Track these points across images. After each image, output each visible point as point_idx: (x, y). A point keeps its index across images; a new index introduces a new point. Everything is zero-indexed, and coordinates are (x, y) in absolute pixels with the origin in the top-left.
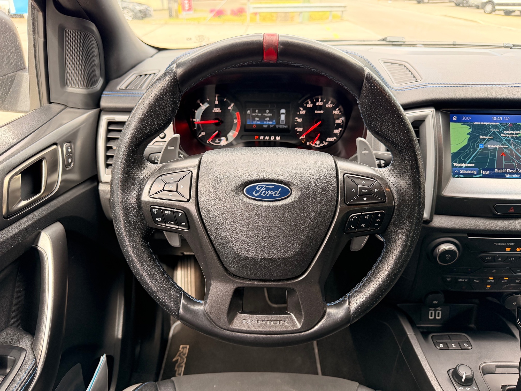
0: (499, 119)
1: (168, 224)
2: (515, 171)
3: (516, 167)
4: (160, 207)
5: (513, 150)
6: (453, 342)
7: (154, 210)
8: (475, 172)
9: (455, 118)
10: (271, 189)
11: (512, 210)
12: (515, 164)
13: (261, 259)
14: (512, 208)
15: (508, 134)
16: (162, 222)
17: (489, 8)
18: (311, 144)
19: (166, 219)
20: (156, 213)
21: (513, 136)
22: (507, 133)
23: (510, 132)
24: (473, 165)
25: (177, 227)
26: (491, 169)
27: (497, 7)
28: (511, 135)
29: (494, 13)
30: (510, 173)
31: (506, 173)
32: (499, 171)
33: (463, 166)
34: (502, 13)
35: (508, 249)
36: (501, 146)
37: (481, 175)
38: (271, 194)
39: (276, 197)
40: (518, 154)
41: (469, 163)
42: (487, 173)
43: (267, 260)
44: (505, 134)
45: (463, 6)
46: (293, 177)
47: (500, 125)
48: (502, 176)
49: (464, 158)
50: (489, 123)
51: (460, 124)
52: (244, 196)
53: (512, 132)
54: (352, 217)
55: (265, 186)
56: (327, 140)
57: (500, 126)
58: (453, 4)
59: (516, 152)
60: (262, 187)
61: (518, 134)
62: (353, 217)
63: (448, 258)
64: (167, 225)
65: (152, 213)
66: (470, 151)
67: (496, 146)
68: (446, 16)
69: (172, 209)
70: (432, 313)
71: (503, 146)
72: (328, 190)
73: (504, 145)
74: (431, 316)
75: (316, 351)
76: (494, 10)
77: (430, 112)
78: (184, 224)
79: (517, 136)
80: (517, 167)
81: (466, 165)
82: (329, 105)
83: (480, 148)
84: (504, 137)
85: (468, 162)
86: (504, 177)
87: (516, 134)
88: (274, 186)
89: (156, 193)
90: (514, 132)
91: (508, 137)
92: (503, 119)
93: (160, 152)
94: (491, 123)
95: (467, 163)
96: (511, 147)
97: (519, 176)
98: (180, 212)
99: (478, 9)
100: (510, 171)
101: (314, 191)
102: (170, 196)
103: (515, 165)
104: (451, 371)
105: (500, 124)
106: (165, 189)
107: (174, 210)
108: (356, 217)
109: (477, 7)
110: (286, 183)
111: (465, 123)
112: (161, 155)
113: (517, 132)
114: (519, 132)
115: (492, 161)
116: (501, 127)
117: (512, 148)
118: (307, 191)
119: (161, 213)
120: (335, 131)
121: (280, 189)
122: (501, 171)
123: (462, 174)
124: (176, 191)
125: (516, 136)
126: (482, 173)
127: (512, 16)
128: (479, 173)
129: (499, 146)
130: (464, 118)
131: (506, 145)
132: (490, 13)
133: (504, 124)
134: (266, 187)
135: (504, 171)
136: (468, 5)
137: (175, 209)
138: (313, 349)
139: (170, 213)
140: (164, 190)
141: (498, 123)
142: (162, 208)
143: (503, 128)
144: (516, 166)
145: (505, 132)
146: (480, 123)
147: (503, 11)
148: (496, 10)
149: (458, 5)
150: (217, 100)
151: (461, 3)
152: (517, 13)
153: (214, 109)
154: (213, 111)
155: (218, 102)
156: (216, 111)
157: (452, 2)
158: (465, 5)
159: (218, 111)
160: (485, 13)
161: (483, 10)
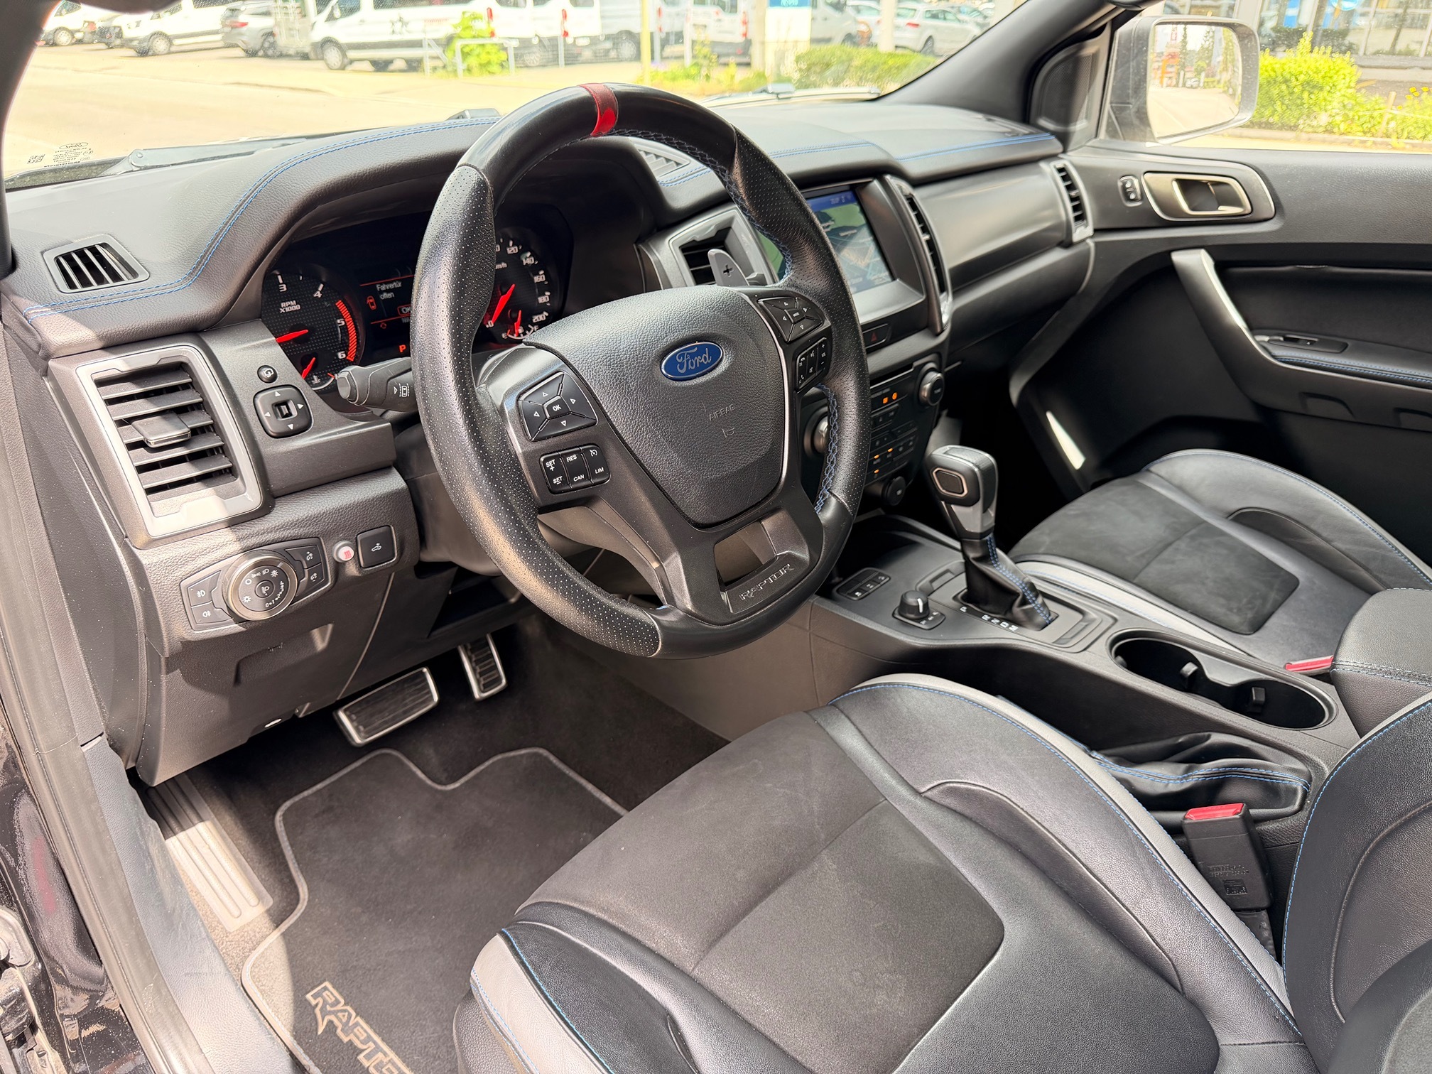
6: (867, 583)
10: (696, 354)
14: (874, 334)
17: (333, 55)
18: (510, 336)
20: (552, 468)
27: (352, 54)
29: (350, 67)
34: (367, 66)
38: (700, 362)
55: (686, 352)
56: (534, 321)
58: (238, 52)
60: (683, 355)
75: (607, 800)
76: (348, 60)
82: (512, 250)
88: (696, 348)
99: (308, 61)
104: (896, 612)
109: (305, 57)
110: (708, 337)
120: (542, 300)
121: (706, 350)
127: (392, 71)
132: (343, 68)
136: (278, 53)
138: (600, 802)
147: (369, 63)
148: (351, 62)
149: (252, 54)
150: (281, 281)
151: (257, 48)
152: (399, 64)
153: (283, 305)
154: (282, 310)
155: (284, 286)
156: (287, 310)
157: (235, 46)
158: (270, 52)
159: (292, 309)
160: (330, 69)
161: (323, 63)
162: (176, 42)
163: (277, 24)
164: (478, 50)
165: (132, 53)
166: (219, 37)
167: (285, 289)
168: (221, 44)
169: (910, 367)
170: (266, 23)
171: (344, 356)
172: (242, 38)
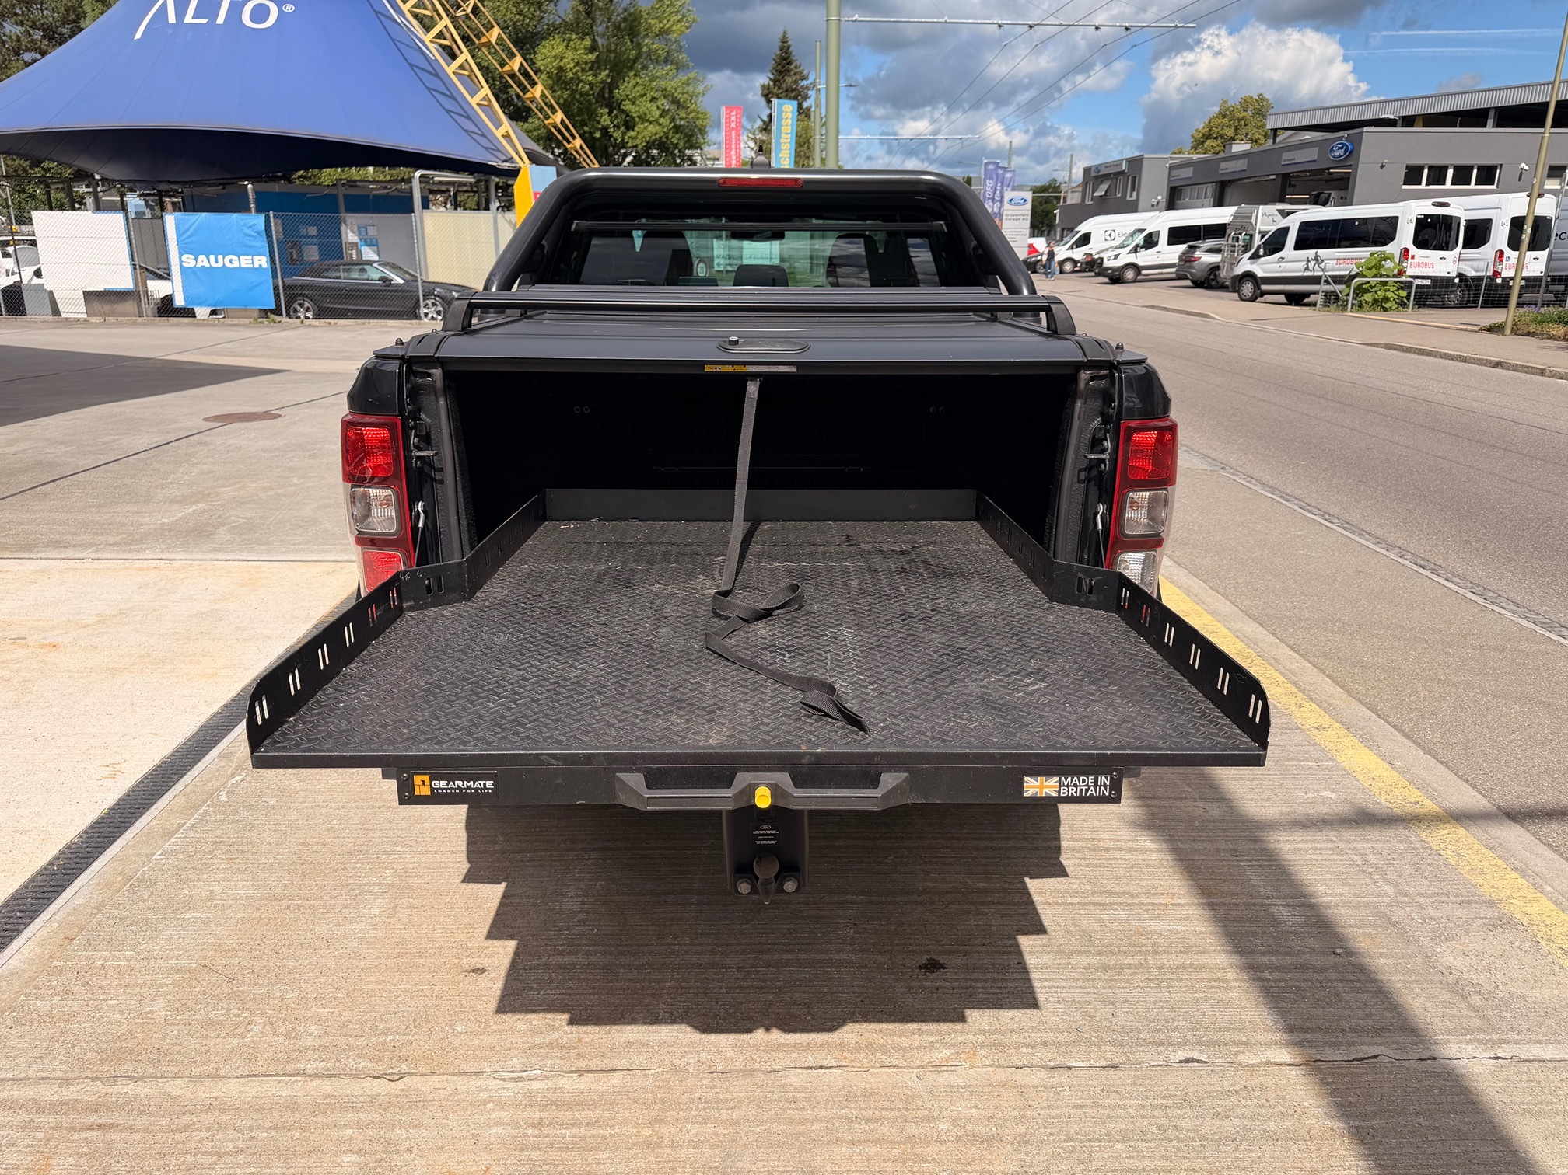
17: (1248, 288)
27: (1264, 287)
29: (1260, 299)
34: (1282, 298)
45: (1205, 287)
58: (1188, 283)
76: (1259, 293)
99: (1225, 292)
109: (1228, 288)
127: (1308, 304)
132: (1253, 299)
147: (1283, 296)
148: (1263, 294)
151: (1203, 280)
152: (1317, 298)
157: (1185, 278)
160: (1242, 299)
161: (1237, 294)
162: (1144, 272)
163: (1223, 261)
164: (1378, 287)
165: (1106, 280)
166: (1174, 270)
168: (1174, 276)
170: (1215, 258)
172: (1193, 271)
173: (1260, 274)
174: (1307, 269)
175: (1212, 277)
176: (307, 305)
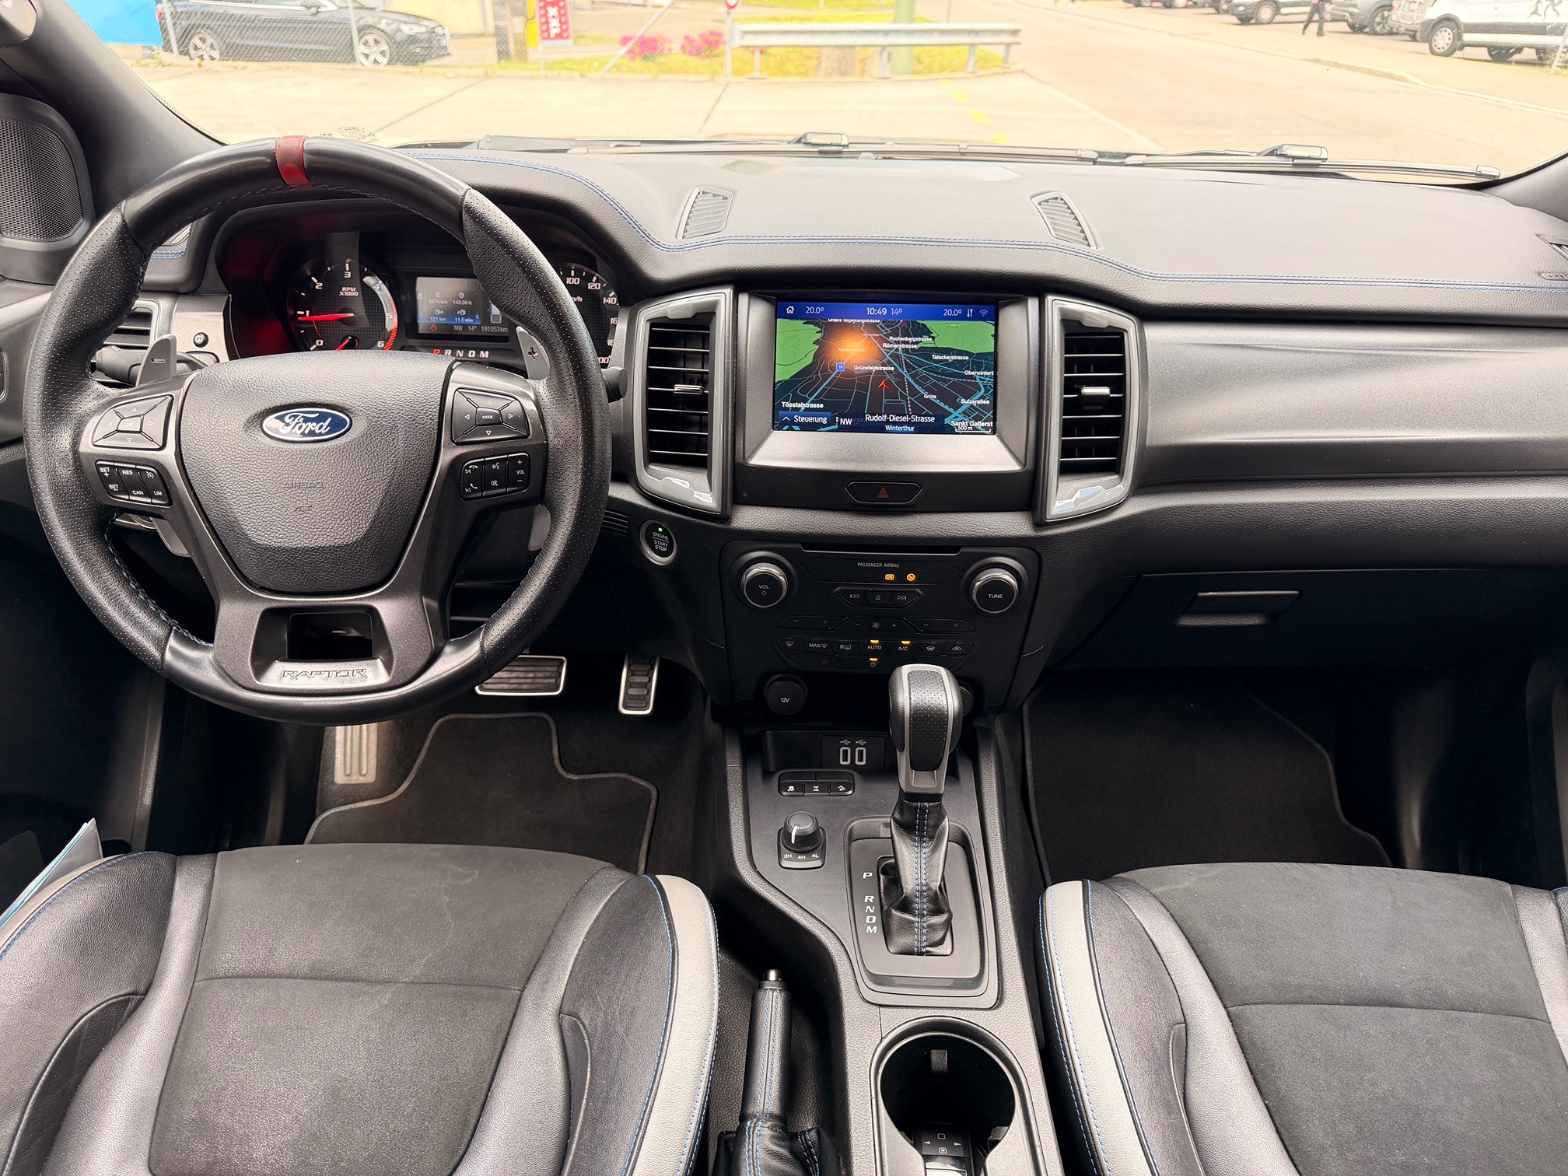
0: (880, 313)
1: (133, 495)
2: (905, 419)
3: (908, 410)
4: (112, 464)
5: (904, 376)
7: (103, 470)
8: (824, 421)
9: (790, 310)
10: (312, 420)
11: (883, 494)
12: (907, 404)
13: (296, 549)
14: (883, 490)
15: (897, 342)
16: (120, 492)
17: (1443, 39)
19: (127, 487)
20: (107, 475)
21: (907, 346)
22: (895, 342)
23: (902, 339)
24: (822, 406)
25: (149, 500)
26: (857, 414)
27: (1468, 37)
28: (904, 346)
29: (1458, 53)
30: (894, 423)
31: (888, 422)
32: (874, 418)
33: (800, 408)
35: (890, 577)
36: (881, 368)
37: (836, 427)
38: (313, 429)
39: (321, 434)
40: (914, 384)
41: (812, 402)
42: (849, 422)
43: (308, 550)
44: (891, 343)
45: (1374, 33)
46: (355, 397)
47: (881, 324)
48: (879, 428)
49: (804, 391)
50: (859, 321)
51: (799, 324)
52: (263, 435)
53: (906, 339)
54: (468, 466)
55: (302, 415)
57: (881, 326)
59: (910, 379)
60: (296, 416)
61: (917, 343)
62: (470, 467)
63: (764, 593)
64: (132, 498)
65: (101, 475)
66: (818, 378)
67: (871, 368)
68: (1317, 61)
69: (134, 466)
70: (846, 752)
71: (884, 368)
72: (421, 418)
73: (886, 366)
74: (845, 759)
76: (1458, 46)
77: (722, 296)
78: (160, 494)
79: (916, 346)
80: (910, 410)
81: (807, 405)
83: (837, 371)
84: (889, 349)
85: (811, 399)
86: (884, 431)
87: (913, 343)
88: (318, 414)
89: (104, 438)
90: (910, 339)
91: (897, 349)
92: (889, 311)
93: (140, 364)
94: (863, 321)
95: (809, 402)
96: (901, 370)
97: (913, 428)
98: (149, 471)
99: (1412, 42)
100: (896, 419)
101: (393, 421)
102: (129, 441)
103: (907, 406)
105: (883, 323)
106: (119, 429)
107: (138, 467)
108: (476, 467)
109: (1412, 37)
110: (341, 408)
111: (810, 320)
112: (141, 367)
113: (915, 340)
114: (919, 339)
115: (861, 398)
116: (883, 328)
117: (904, 372)
118: (378, 421)
119: (115, 475)
121: (330, 419)
122: (877, 418)
123: (798, 424)
124: (140, 432)
125: (913, 346)
126: (839, 422)
127: (1515, 62)
128: (831, 422)
129: (877, 368)
130: (810, 310)
131: (891, 366)
132: (1448, 54)
133: (890, 322)
134: (303, 417)
135: (884, 418)
136: (1386, 30)
137: (139, 465)
139: (131, 472)
140: (118, 431)
141: (879, 321)
142: (116, 464)
143: (887, 331)
144: (908, 408)
145: (891, 338)
146: (841, 320)
147: (1485, 49)
148: (1463, 47)
149: (1357, 28)
150: (347, 269)
151: (1366, 23)
152: (1529, 54)
153: (344, 289)
154: (342, 294)
155: (350, 273)
156: (346, 294)
158: (1378, 29)
159: (350, 294)
160: (1433, 53)
161: (1427, 45)
162: (1284, 10)
167: (349, 276)
169: (955, 549)
171: (383, 345)
172: (1355, 10)
173: (1465, 18)
174: (1535, 12)
175: (1378, 19)
176: (209, 40)
